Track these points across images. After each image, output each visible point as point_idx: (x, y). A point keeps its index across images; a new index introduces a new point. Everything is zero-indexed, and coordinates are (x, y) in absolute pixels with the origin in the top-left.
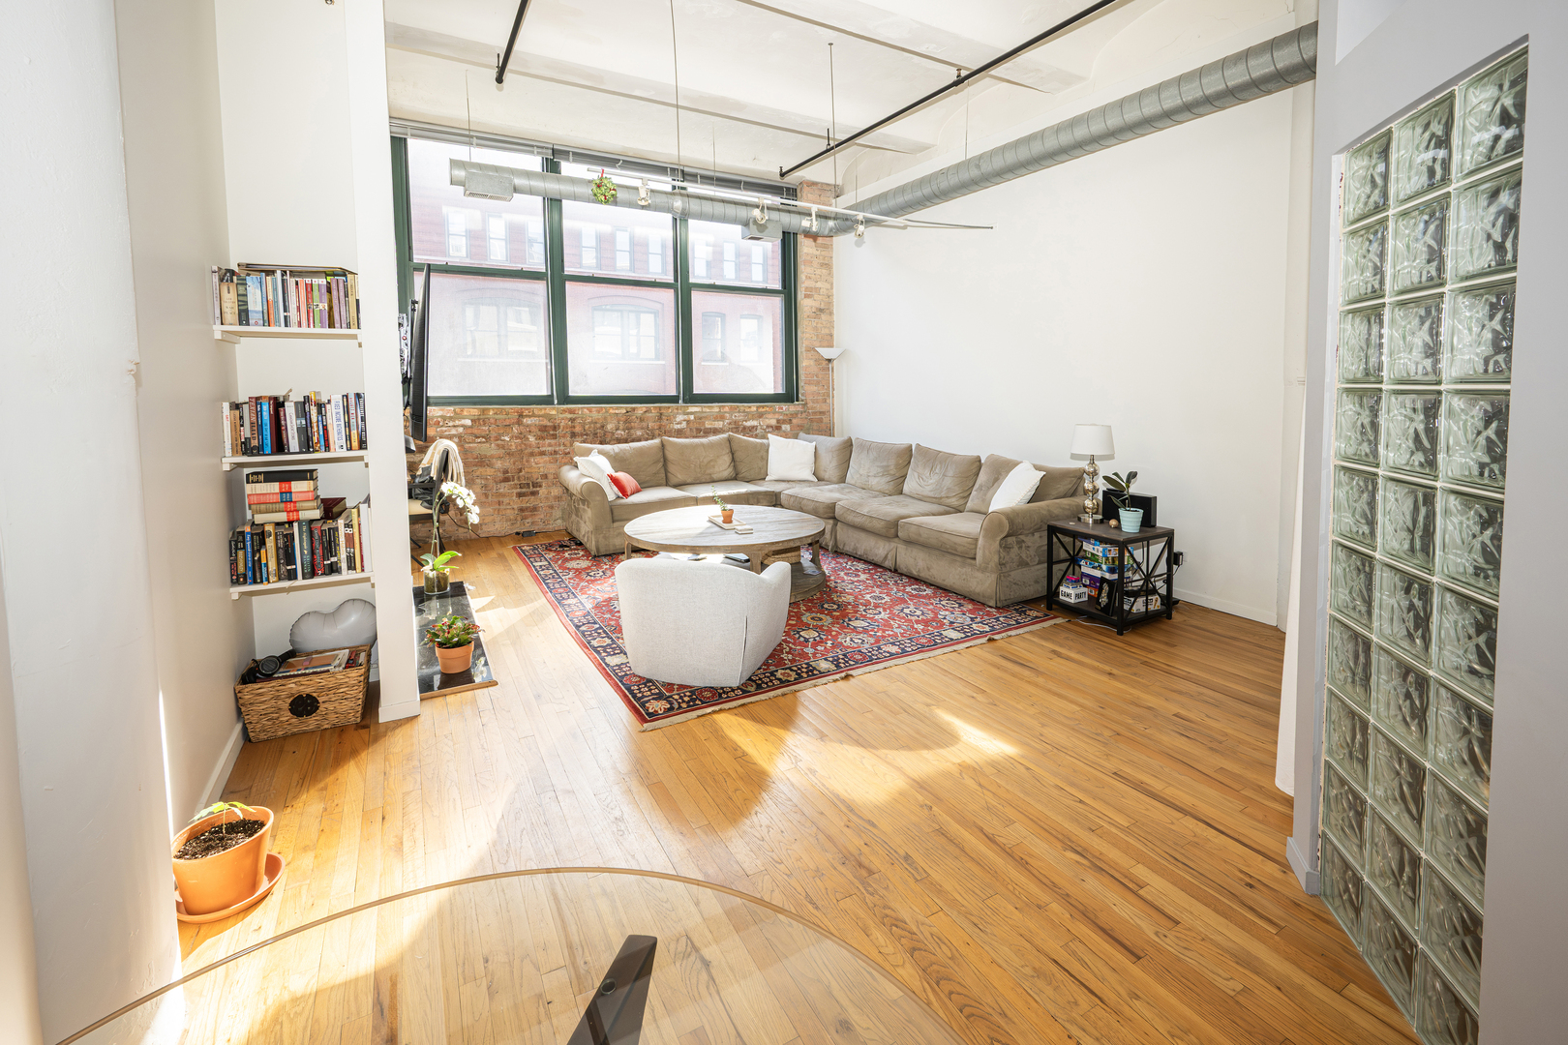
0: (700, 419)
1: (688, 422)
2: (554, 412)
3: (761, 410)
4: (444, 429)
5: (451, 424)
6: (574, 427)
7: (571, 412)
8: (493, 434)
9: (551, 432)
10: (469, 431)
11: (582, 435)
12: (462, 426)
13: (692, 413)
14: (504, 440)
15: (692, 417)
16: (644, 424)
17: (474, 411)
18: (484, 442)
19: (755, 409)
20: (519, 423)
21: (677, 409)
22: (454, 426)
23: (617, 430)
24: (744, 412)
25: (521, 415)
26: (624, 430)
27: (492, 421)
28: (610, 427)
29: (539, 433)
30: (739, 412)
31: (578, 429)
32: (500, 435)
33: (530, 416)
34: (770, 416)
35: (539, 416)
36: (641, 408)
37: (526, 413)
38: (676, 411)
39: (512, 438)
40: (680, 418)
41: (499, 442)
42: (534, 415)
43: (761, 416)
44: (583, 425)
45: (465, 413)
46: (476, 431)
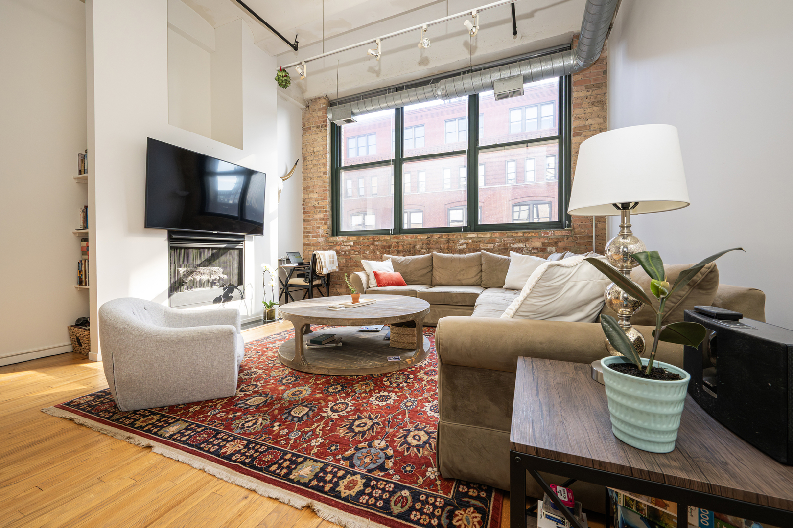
0: (477, 242)
1: (467, 244)
2: (389, 238)
3: (527, 235)
4: (343, 247)
5: (345, 245)
6: (399, 247)
7: (398, 238)
8: (362, 250)
9: (388, 250)
10: (352, 248)
11: (403, 252)
12: (350, 245)
13: (470, 238)
14: (366, 254)
15: (470, 241)
16: (438, 246)
17: (354, 238)
18: (358, 254)
19: (521, 234)
20: (373, 244)
21: (460, 235)
22: (347, 246)
23: (422, 249)
24: (512, 236)
25: (374, 240)
26: (426, 249)
27: (362, 243)
28: (418, 247)
29: (382, 250)
30: (508, 237)
31: (401, 248)
32: (365, 251)
33: (378, 241)
34: (535, 240)
35: (382, 240)
36: (436, 236)
37: (376, 239)
38: (459, 237)
39: (369, 252)
40: (462, 241)
41: (364, 254)
42: (379, 240)
43: (527, 240)
44: (403, 246)
45: (351, 239)
46: (355, 248)
